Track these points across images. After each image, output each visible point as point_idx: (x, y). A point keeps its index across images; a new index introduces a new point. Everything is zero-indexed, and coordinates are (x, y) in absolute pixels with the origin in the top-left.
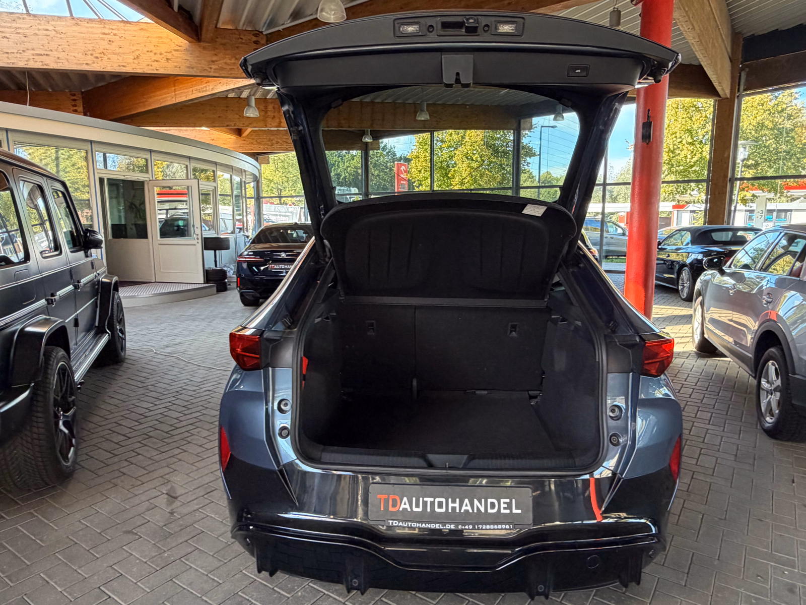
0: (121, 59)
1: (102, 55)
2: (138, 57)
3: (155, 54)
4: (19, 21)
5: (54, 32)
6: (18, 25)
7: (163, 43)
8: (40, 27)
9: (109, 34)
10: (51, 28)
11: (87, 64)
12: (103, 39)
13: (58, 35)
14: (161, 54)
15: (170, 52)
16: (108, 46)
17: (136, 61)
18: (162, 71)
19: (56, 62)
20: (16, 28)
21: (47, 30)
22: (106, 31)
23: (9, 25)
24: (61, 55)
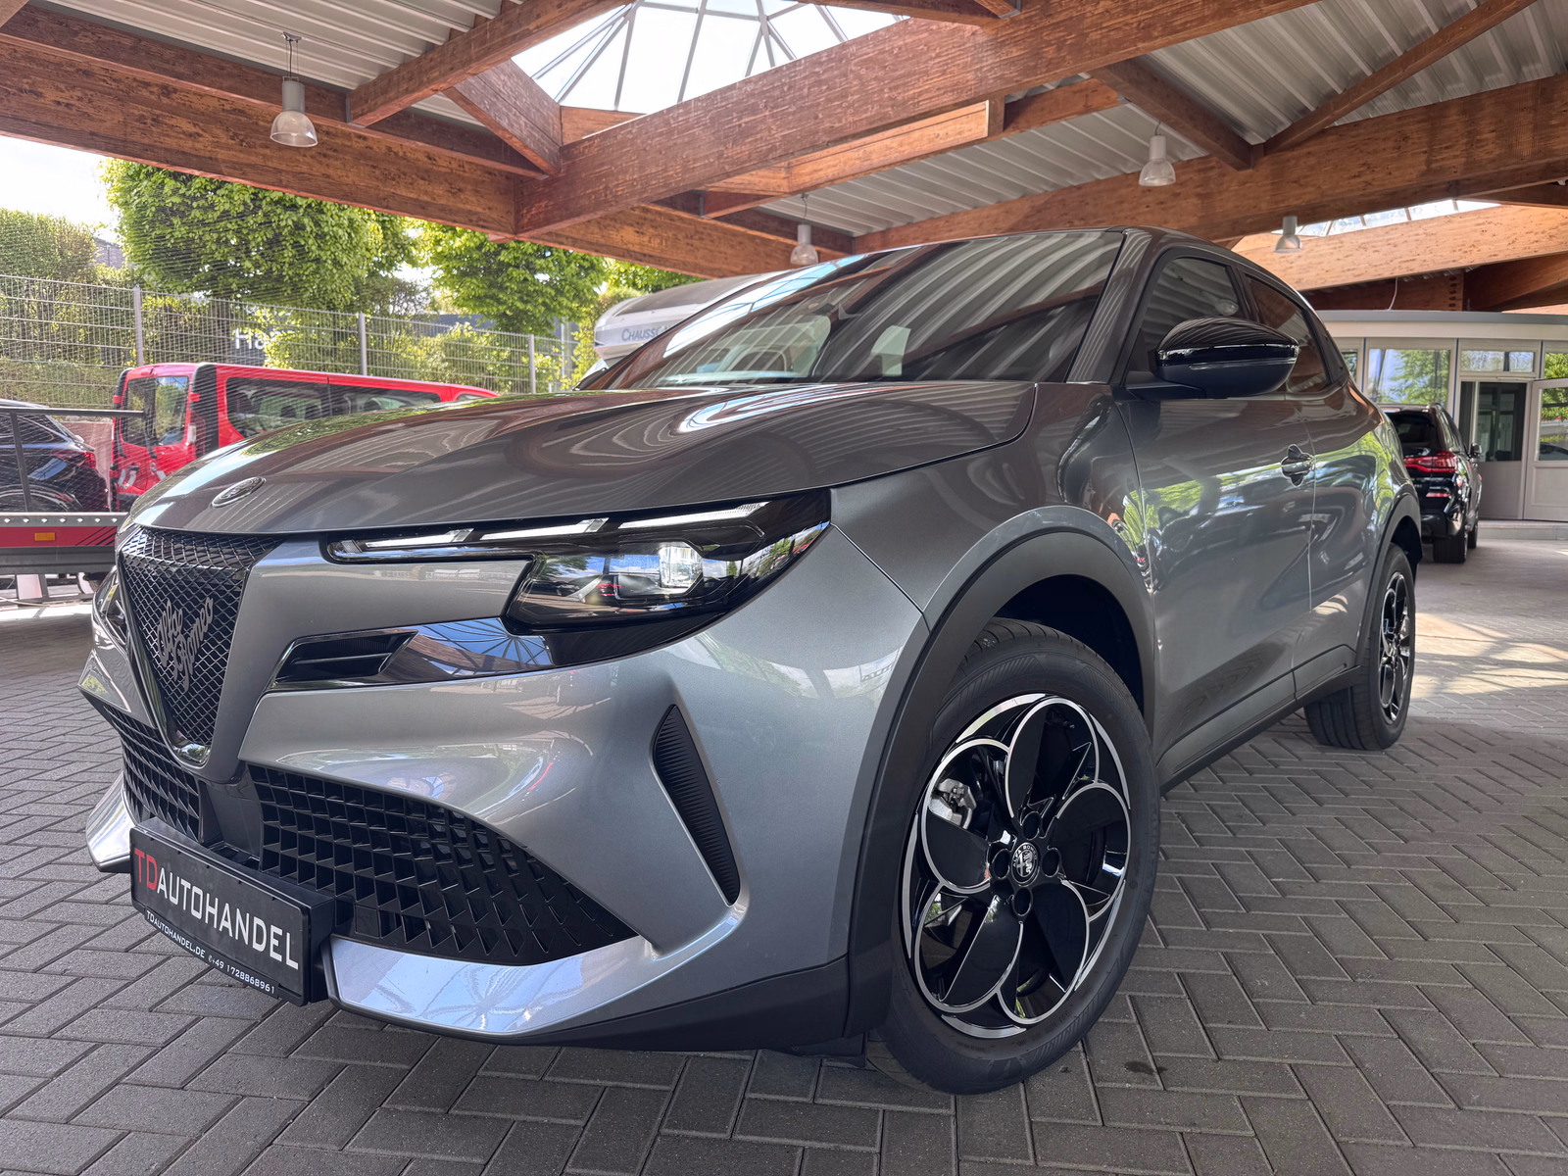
0: (1492, 248)
1: (1472, 248)
2: (1513, 242)
3: (1536, 233)
4: (1393, 232)
5: (1424, 236)
6: (1391, 237)
7: (1547, 219)
8: (1411, 233)
9: (1484, 223)
10: (1421, 231)
11: (1454, 261)
12: (1475, 231)
13: (1428, 238)
14: (1543, 232)
15: (1556, 227)
16: (1480, 237)
17: (1510, 247)
18: (1541, 252)
19: (1422, 266)
20: (1388, 240)
21: (1417, 235)
22: (1480, 221)
23: (1381, 238)
24: (1428, 257)
